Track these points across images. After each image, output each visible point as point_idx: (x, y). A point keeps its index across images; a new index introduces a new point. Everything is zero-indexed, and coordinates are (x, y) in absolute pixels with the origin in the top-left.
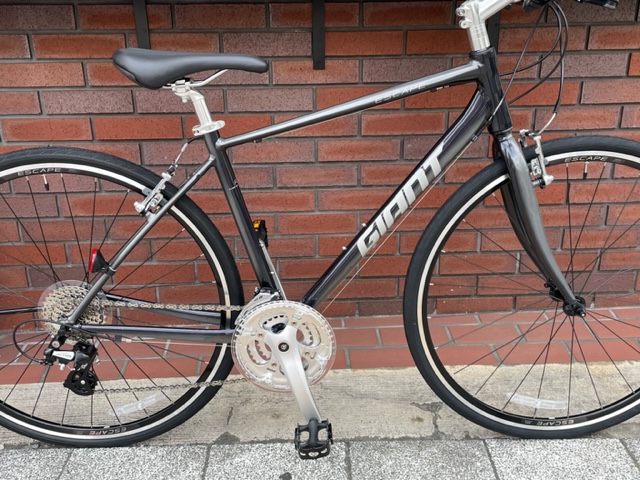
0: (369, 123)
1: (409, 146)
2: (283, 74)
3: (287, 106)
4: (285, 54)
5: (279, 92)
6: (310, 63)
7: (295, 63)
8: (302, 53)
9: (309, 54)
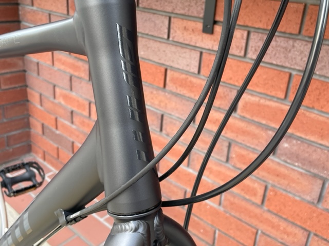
0: (246, 103)
1: (286, 145)
2: (178, 32)
3: (178, 64)
4: (182, 12)
5: (173, 49)
6: (200, 26)
7: (189, 23)
8: (195, 14)
9: (202, 15)
